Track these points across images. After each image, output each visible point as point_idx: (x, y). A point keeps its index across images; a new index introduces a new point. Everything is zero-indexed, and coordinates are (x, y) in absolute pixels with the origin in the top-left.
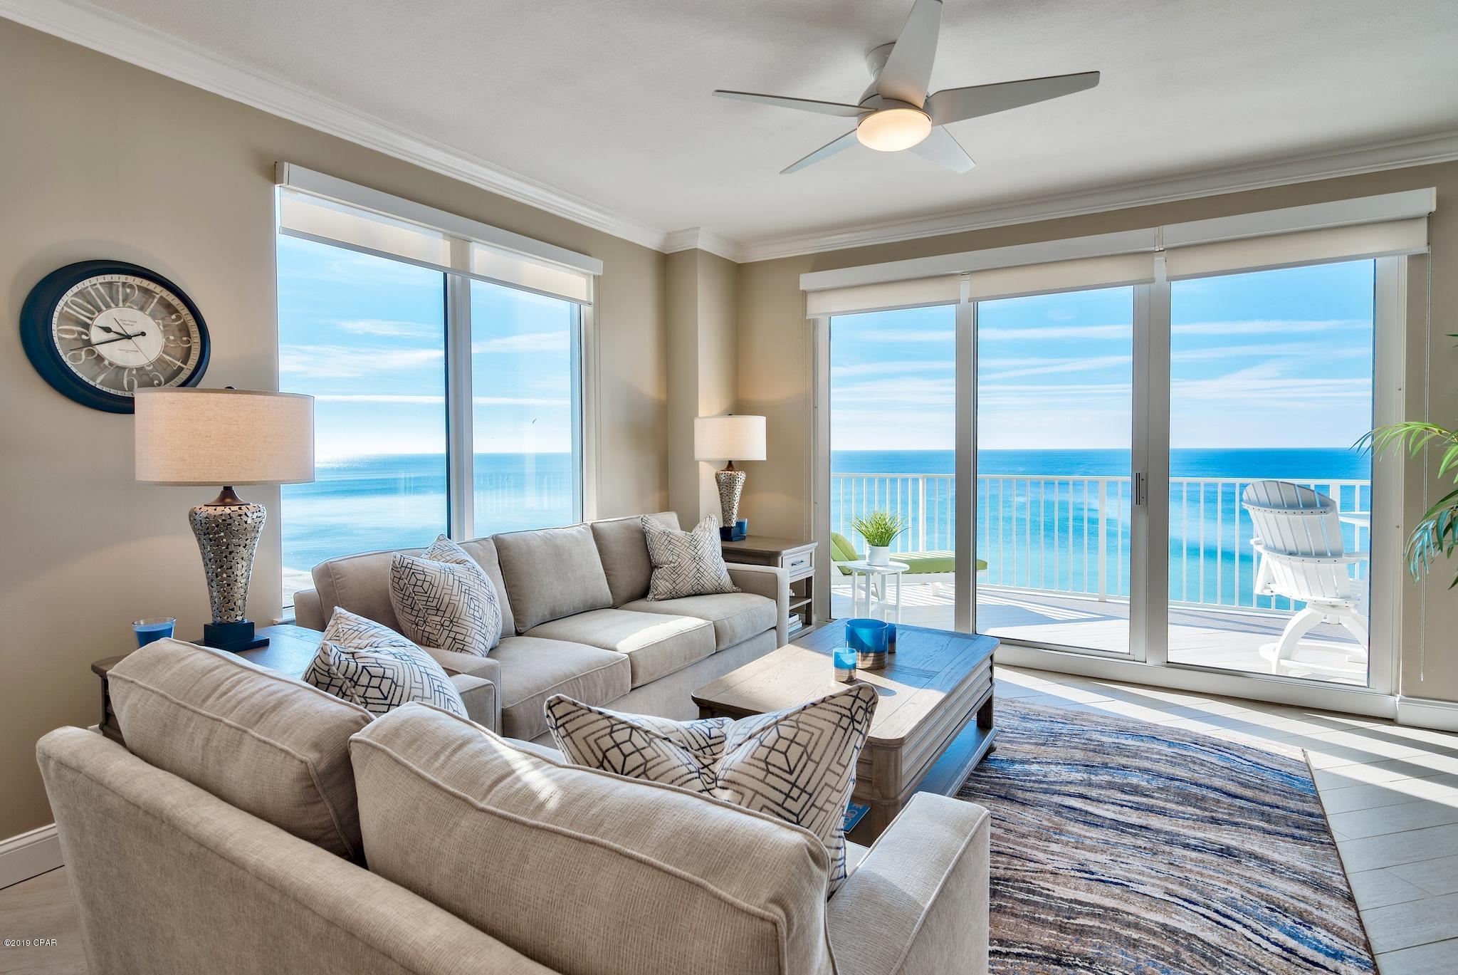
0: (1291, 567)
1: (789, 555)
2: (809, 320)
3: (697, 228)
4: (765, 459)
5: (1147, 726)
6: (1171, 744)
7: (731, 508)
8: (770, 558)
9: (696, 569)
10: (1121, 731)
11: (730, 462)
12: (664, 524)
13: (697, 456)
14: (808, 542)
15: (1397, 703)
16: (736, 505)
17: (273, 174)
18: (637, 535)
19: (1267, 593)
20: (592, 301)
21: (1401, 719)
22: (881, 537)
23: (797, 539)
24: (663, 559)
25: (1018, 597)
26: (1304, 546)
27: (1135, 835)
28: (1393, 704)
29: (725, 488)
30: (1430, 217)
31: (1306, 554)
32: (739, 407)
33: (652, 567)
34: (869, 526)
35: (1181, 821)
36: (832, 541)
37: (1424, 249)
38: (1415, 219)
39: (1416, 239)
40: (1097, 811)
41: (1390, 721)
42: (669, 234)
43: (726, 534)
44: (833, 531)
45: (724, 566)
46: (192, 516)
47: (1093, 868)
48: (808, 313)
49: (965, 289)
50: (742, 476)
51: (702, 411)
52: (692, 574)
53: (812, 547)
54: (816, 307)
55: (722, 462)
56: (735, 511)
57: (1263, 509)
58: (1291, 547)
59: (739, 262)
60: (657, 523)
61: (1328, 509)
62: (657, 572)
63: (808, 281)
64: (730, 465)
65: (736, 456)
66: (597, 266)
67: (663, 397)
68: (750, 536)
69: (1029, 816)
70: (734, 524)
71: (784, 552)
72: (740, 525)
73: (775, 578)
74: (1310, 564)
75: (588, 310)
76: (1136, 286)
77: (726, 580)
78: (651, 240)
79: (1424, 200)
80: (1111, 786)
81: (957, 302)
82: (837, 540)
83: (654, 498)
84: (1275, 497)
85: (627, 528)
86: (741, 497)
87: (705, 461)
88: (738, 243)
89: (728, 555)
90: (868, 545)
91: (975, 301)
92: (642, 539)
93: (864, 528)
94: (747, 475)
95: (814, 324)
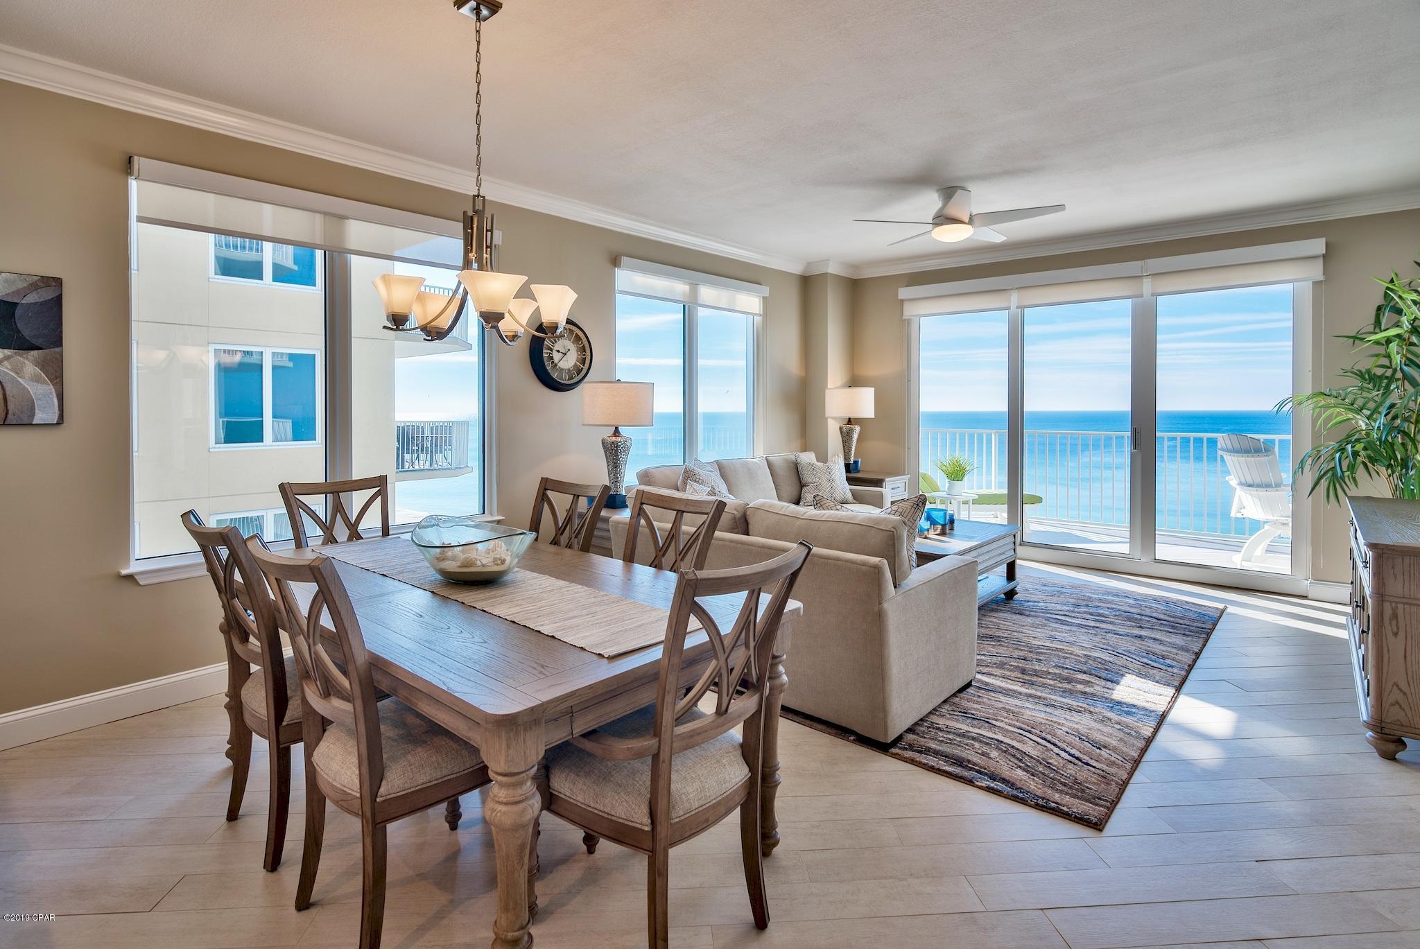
0: (1251, 495)
1: (890, 482)
2: (905, 320)
3: (828, 260)
4: (874, 417)
5: (1124, 591)
6: (1136, 600)
7: (850, 451)
8: (878, 483)
9: (829, 487)
10: (1108, 593)
11: (849, 419)
12: (808, 458)
13: (828, 413)
14: (904, 474)
15: (1307, 584)
16: (853, 448)
17: (615, 262)
18: (792, 465)
19: (1239, 515)
20: (762, 313)
21: (1310, 597)
22: (956, 474)
23: (896, 472)
24: (810, 480)
25: (1070, 527)
26: (1257, 481)
27: (1087, 629)
28: (1305, 585)
29: (846, 436)
30: (1324, 256)
31: (1259, 486)
32: (855, 382)
33: (802, 485)
34: (948, 466)
35: (1120, 626)
36: (920, 478)
37: (1321, 278)
38: (1315, 257)
39: (1316, 271)
40: (1068, 620)
41: (1305, 597)
42: (808, 263)
43: (847, 466)
44: (921, 471)
45: (847, 487)
46: (603, 442)
47: (1057, 637)
48: (904, 314)
49: (1014, 299)
50: (857, 429)
51: (830, 384)
52: (827, 489)
53: (906, 478)
54: (910, 311)
55: (842, 419)
56: (853, 453)
57: (1236, 455)
58: (1250, 481)
59: (855, 278)
60: (806, 458)
61: (1269, 453)
62: (805, 489)
63: (904, 293)
64: (850, 421)
65: (852, 416)
66: (765, 291)
67: (804, 374)
68: (862, 471)
69: (1030, 620)
70: (852, 462)
71: (887, 479)
72: (856, 462)
73: (881, 495)
74: (1262, 493)
75: (758, 319)
76: (1134, 299)
77: (849, 496)
78: (796, 269)
79: (1317, 246)
80: (1085, 613)
81: (1008, 308)
82: (925, 477)
83: (797, 444)
84: (1237, 445)
85: (787, 461)
86: (857, 443)
87: (832, 418)
88: (855, 266)
89: (851, 481)
90: (947, 480)
91: (1022, 308)
92: (796, 468)
93: (944, 468)
94: (861, 427)
95: (909, 322)
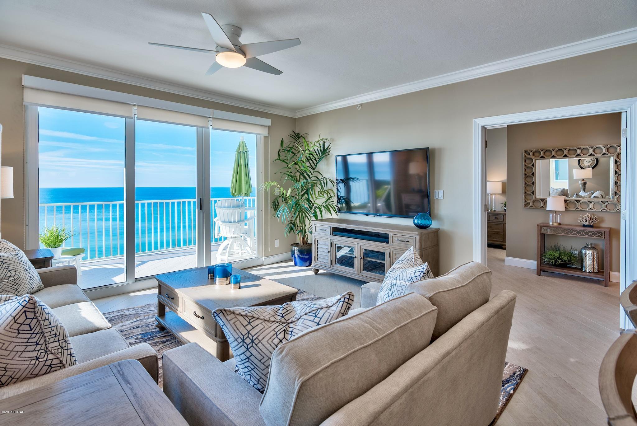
4: (13, 198)
9: (29, 277)
15: (264, 260)
21: (264, 264)
22: (56, 241)
30: (269, 127)
37: (267, 135)
39: (266, 132)
41: (261, 265)
48: (25, 100)
52: (28, 281)
58: (230, 220)
